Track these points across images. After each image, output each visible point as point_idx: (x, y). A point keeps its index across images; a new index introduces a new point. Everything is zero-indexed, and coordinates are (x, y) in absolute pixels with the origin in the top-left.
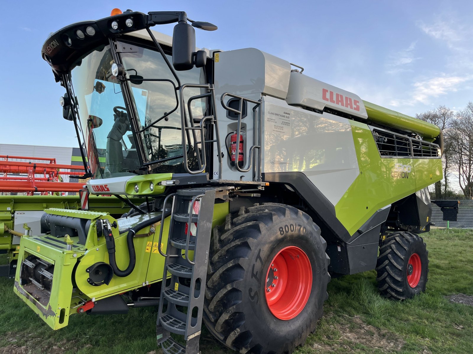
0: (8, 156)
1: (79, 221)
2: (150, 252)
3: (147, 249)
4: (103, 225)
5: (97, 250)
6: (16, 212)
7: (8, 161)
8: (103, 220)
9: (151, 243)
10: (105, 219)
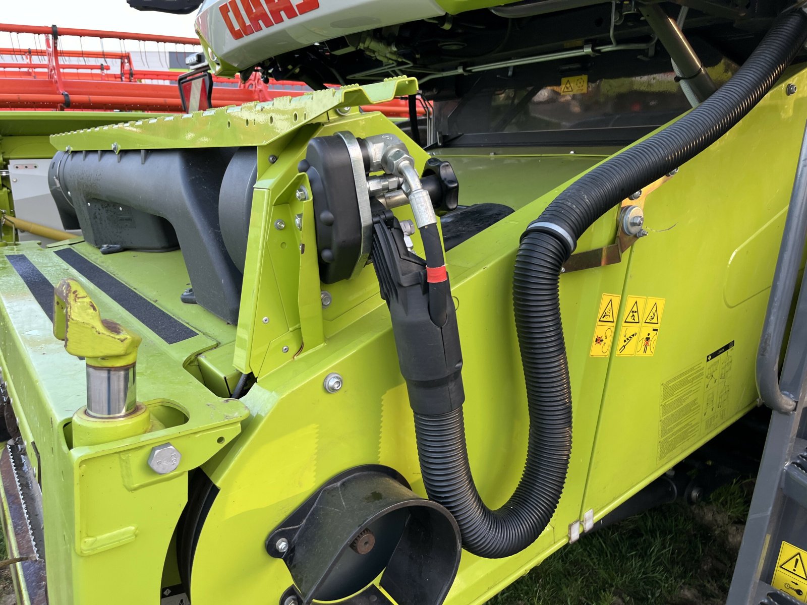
0: (29, 49)
1: (174, 167)
2: (608, 354)
3: (599, 340)
4: (365, 186)
5: (330, 390)
6: (10, 161)
7: (33, 63)
8: (362, 143)
9: (616, 301)
10: (375, 139)
